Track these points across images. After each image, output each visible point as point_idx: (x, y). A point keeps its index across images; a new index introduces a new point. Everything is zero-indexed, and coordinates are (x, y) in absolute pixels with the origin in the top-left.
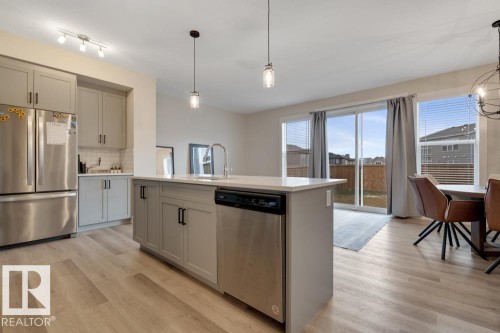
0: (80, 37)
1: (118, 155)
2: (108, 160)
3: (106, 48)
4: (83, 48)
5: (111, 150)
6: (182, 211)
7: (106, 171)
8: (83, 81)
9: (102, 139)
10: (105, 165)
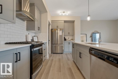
0: (63, 12)
1: (72, 37)
2: (71, 38)
3: (68, 13)
4: (64, 14)
5: (71, 35)
6: (80, 53)
7: (70, 40)
8: (65, 22)
9: (69, 33)
10: (70, 39)
